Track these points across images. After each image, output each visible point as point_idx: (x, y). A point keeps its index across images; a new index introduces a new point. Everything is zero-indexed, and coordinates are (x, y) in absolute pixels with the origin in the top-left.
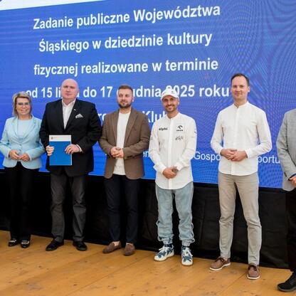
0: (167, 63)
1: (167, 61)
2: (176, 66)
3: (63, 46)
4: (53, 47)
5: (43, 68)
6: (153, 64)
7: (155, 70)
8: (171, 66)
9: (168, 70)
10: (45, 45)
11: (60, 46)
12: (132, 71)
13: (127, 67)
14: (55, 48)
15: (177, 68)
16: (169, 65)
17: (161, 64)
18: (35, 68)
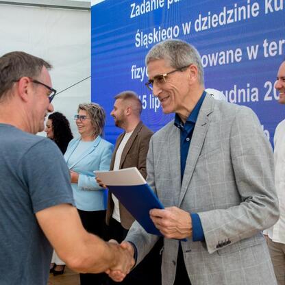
0: (265, 44)
1: (265, 41)
2: (276, 48)
3: (155, 36)
4: (146, 39)
5: (139, 69)
6: (248, 48)
7: (250, 58)
8: (270, 49)
9: (266, 55)
10: (140, 38)
11: (153, 37)
12: (224, 62)
13: (219, 57)
14: (148, 40)
15: (278, 50)
16: (268, 47)
17: (257, 46)
18: (132, 70)
